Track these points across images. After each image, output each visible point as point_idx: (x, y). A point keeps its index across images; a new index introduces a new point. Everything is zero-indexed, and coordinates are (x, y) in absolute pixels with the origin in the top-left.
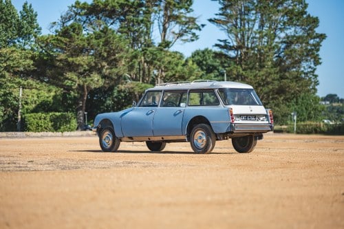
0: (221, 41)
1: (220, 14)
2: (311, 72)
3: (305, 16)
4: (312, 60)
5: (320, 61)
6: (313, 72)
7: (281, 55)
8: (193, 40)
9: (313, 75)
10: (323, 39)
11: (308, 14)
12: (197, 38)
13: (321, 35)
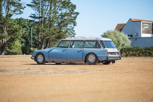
0: (32, 14)
1: (33, 2)
2: (72, 29)
3: (70, 4)
4: (73, 24)
5: (76, 24)
6: (73, 29)
7: (59, 21)
8: (20, 14)
9: (73, 30)
10: (78, 14)
11: (72, 3)
12: (22, 13)
13: (77, 13)
